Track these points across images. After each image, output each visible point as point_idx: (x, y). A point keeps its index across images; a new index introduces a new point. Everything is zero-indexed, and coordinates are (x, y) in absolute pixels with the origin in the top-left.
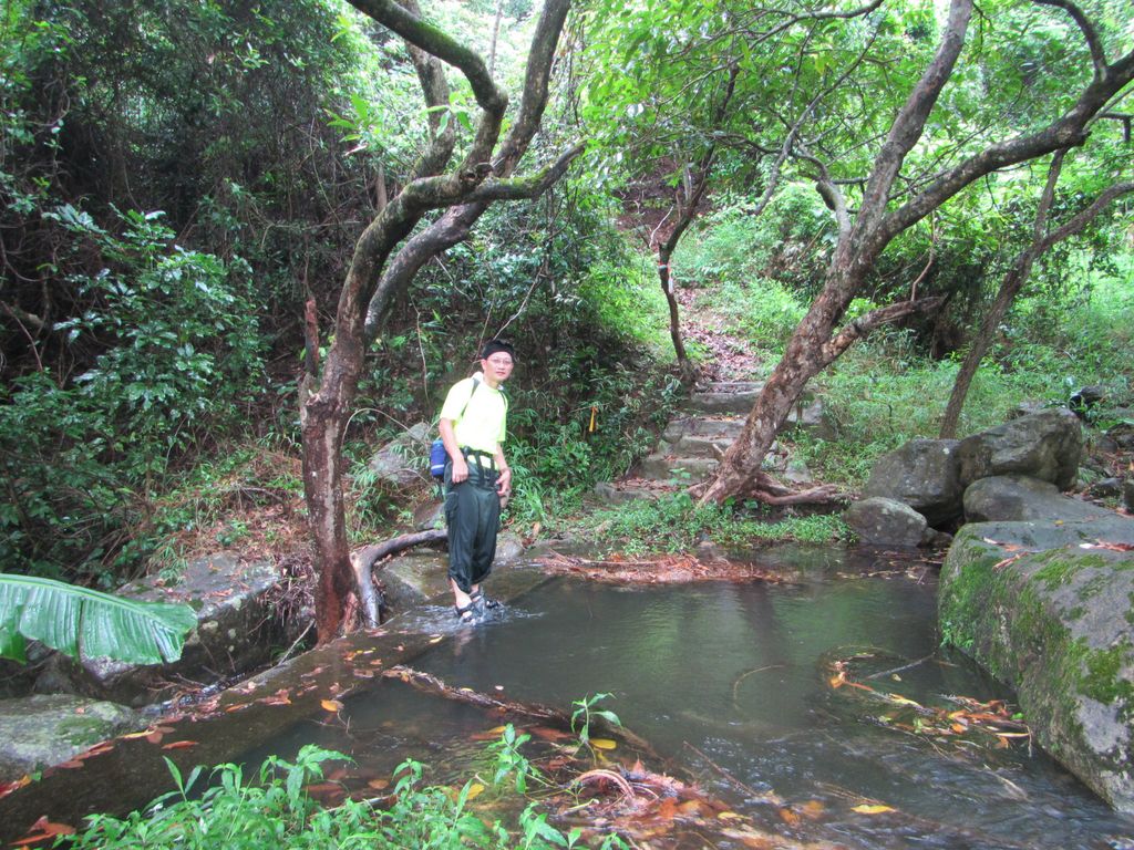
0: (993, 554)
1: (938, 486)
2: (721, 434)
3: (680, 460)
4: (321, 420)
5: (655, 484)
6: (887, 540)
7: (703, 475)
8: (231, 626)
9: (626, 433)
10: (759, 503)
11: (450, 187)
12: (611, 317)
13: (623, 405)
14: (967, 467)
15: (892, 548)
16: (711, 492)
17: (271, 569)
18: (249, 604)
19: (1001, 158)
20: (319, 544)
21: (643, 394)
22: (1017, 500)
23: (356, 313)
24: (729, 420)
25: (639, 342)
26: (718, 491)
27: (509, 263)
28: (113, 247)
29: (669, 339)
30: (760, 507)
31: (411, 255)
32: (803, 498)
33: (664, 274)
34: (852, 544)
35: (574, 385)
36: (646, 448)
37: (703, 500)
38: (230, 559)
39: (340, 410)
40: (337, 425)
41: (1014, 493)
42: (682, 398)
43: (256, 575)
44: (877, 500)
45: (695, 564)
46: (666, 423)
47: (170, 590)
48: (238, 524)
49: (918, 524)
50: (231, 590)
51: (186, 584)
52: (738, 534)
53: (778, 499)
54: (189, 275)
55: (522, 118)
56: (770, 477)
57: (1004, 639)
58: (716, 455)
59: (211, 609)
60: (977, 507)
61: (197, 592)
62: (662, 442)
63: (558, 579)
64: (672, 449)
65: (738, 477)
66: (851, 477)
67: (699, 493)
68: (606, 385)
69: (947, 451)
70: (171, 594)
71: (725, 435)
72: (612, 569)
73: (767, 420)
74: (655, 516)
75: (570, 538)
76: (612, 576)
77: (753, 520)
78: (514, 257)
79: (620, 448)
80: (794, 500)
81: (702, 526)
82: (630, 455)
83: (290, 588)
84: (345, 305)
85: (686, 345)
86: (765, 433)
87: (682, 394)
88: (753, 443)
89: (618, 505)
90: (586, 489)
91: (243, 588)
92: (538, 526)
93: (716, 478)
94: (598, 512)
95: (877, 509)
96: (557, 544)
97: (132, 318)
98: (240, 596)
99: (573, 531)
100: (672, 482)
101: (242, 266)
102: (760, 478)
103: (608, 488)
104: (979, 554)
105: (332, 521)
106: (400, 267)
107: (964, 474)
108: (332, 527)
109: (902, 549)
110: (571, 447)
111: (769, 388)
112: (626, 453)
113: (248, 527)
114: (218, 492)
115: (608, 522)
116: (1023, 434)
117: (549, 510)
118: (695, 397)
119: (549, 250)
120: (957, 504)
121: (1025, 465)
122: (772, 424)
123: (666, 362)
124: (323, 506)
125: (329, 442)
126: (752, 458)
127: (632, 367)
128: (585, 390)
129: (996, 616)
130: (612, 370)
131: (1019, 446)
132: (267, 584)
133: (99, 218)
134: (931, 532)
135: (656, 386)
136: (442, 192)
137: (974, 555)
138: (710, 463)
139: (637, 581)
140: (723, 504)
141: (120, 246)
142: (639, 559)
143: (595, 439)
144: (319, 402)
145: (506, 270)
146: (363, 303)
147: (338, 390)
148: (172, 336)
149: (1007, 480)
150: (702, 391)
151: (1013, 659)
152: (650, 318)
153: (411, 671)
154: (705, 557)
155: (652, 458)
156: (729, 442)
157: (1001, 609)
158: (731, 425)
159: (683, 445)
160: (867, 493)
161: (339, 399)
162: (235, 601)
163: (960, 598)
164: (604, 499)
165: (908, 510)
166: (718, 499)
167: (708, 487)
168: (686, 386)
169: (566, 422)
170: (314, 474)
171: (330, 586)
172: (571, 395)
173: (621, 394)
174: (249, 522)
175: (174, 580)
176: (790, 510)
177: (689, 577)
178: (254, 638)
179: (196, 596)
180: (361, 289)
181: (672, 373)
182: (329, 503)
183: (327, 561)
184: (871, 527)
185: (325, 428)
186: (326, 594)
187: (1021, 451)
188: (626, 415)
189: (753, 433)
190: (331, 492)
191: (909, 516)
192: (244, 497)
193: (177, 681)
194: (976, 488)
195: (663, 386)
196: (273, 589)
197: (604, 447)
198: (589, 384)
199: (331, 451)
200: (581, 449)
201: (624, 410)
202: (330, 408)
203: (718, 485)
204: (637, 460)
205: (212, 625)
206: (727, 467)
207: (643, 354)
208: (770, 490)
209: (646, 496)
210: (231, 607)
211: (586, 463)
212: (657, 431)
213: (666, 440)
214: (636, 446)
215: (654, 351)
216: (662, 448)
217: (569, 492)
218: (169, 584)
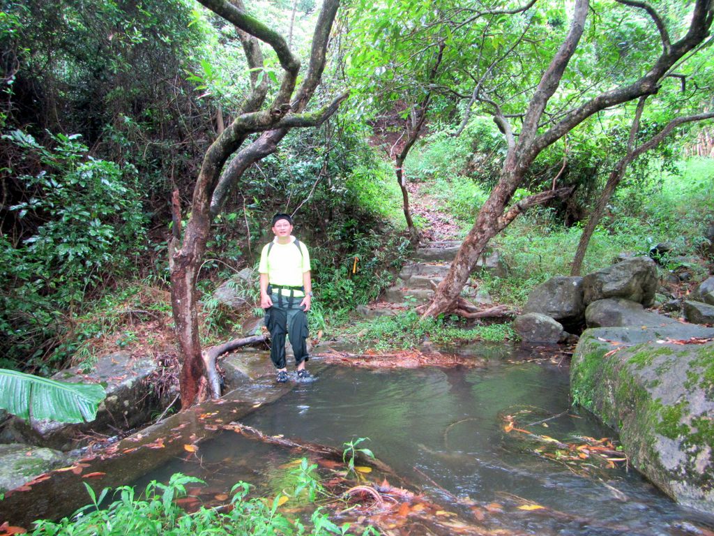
0: (602, 347)
1: (570, 305)
2: (436, 274)
3: (410, 290)
4: (183, 267)
5: (394, 305)
6: (539, 339)
7: (425, 300)
8: (126, 399)
9: (376, 274)
10: (459, 317)
11: (265, 120)
12: (366, 201)
13: (374, 256)
14: (587, 293)
15: (542, 344)
16: (429, 310)
17: (151, 362)
18: (137, 384)
19: (607, 102)
20: (182, 345)
21: (387, 249)
22: (618, 314)
23: (205, 199)
24: (440, 265)
25: (384, 217)
26: (434, 310)
27: (302, 167)
28: (48, 157)
29: (403, 214)
30: (460, 319)
31: (239, 162)
32: (487, 314)
33: (399, 174)
34: (517, 342)
35: (343, 244)
36: (389, 283)
37: (425, 315)
38: (125, 356)
39: (195, 260)
40: (193, 269)
41: (616, 310)
42: (411, 252)
43: (142, 366)
44: (532, 315)
45: (420, 356)
46: (401, 267)
47: (86, 376)
48: (130, 333)
49: (557, 329)
50: (126, 376)
51: (96, 372)
52: (446, 336)
53: (471, 314)
54: (97, 175)
55: (309, 75)
56: (466, 300)
57: (611, 400)
58: (433, 287)
59: (113, 388)
60: (594, 318)
61: (104, 377)
62: (399, 279)
63: (334, 366)
64: (405, 283)
65: (446, 301)
66: (516, 300)
67: (422, 311)
68: (363, 243)
69: (575, 283)
70: (86, 378)
71: (438, 274)
72: (368, 360)
73: (464, 265)
74: (394, 325)
75: (341, 340)
76: (368, 364)
77: (456, 328)
78: (305, 163)
79: (372, 283)
80: (481, 315)
81: (424, 332)
82: (379, 288)
83: (163, 374)
84: (198, 194)
85: (413, 218)
86: (463, 273)
87: (411, 249)
88: (455, 280)
89: (371, 319)
90: (351, 309)
91: (133, 374)
92: (321, 333)
93: (432, 302)
94: (359, 324)
95: (532, 320)
96: (333, 344)
97: (61, 204)
98: (131, 380)
99: (343, 336)
100: (405, 304)
101: (131, 169)
102: (460, 301)
103: (365, 309)
104: (595, 348)
105: (190, 331)
106: (233, 169)
107: (585, 297)
108: (190, 335)
109: (548, 345)
110: (342, 283)
111: (465, 245)
112: (376, 286)
113: (136, 335)
114: (117, 313)
115: (365, 330)
116: (622, 273)
117: (328, 322)
118: (419, 251)
119: (327, 159)
120: (581, 317)
121: (623, 292)
122: (467, 268)
123: (401, 229)
124: (184, 321)
125: (188, 281)
126: (455, 289)
127: (379, 232)
128: (350, 247)
129: (606, 386)
130: (367, 234)
131: (619, 280)
132: (149, 371)
133: (39, 138)
134: (565, 334)
135: (395, 244)
136: (259, 122)
137: (592, 348)
138: (429, 292)
139: (383, 367)
140: (437, 318)
141: (53, 156)
142: (385, 353)
143: (357, 277)
144: (181, 256)
145: (300, 171)
146: (209, 192)
147: (193, 248)
148: (87, 214)
149: (612, 301)
150: (424, 247)
151: (616, 412)
152: (390, 201)
153: (241, 425)
154: (426, 351)
155: (392, 289)
156: (440, 279)
157: (609, 381)
158: (442, 268)
159: (412, 281)
160: (526, 310)
161: (195, 253)
162: (128, 383)
163: (584, 375)
164: (363, 315)
165: (552, 321)
166: (435, 315)
167: (428, 307)
168: (413, 244)
169: (339, 267)
170: (179, 301)
171: (189, 372)
172: (342, 250)
173: (373, 249)
174: (137, 332)
175: (89, 369)
176: (479, 321)
177: (416, 364)
178: (140, 406)
179: (103, 380)
180: (208, 184)
181: (405, 236)
182: (188, 319)
183: (187, 356)
184: (528, 331)
185: (185, 272)
186: (187, 377)
187: (620, 283)
188: (376, 263)
189: (455, 273)
190: (189, 312)
191: (552, 325)
192: (134, 316)
193: (91, 434)
194: (593, 306)
195: (399, 244)
196: (152, 375)
197: (362, 284)
198: (353, 243)
199: (189, 287)
200: (348, 284)
201: (374, 259)
202: (189, 259)
203: (434, 306)
204: (383, 291)
205: (114, 398)
206: (440, 294)
207: (386, 224)
208: (466, 309)
209: (389, 313)
210: (125, 386)
211: (351, 293)
212: (396, 272)
213: (401, 278)
214: (382, 282)
215: (394, 222)
216: (399, 283)
217: (340, 311)
218: (85, 372)
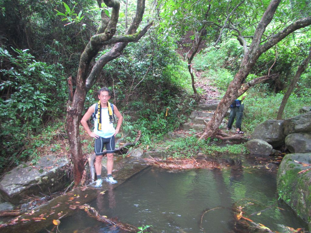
0: (296, 167)
1: (276, 135)
2: (207, 117)
3: (194, 125)
4: (72, 116)
5: (187, 132)
6: (259, 153)
7: (201, 130)
8: (52, 178)
9: (178, 116)
10: (218, 139)
12: (174, 80)
13: (177, 108)
14: (286, 129)
15: (261, 156)
16: (203, 136)
17: (66, 159)
18: (58, 171)
21: (184, 104)
22: (304, 142)
23: (82, 81)
24: (210, 112)
25: (183, 88)
26: (205, 135)
28: (14, 61)
29: (192, 87)
30: (219, 140)
31: (101, 62)
32: (232, 137)
33: (189, 67)
34: (248, 154)
35: (162, 101)
36: (184, 121)
37: (200, 138)
38: (54, 156)
39: (78, 112)
40: (77, 117)
41: (303, 139)
42: (196, 105)
43: (61, 161)
44: (256, 140)
45: (195, 162)
46: (190, 113)
48: (57, 146)
49: (269, 148)
50: (53, 166)
51: (39, 164)
52: (211, 150)
53: (224, 138)
54: (38, 69)
55: (136, 16)
56: (222, 131)
57: (303, 202)
58: (205, 124)
59: (45, 173)
60: (290, 143)
61: (42, 167)
62: (189, 119)
64: (192, 121)
65: (211, 131)
66: (248, 131)
67: (199, 136)
68: (172, 101)
69: (279, 124)
70: (34, 168)
71: (208, 117)
72: (168, 162)
73: (220, 114)
74: (184, 144)
75: (158, 151)
76: (167, 166)
77: (216, 145)
78: (141, 62)
79: (176, 121)
80: (229, 138)
81: (199, 147)
82: (179, 123)
83: (71, 166)
84: (78, 78)
85: (197, 89)
86: (220, 118)
87: (196, 104)
88: (216, 121)
89: (174, 139)
90: (165, 134)
91: (56, 165)
92: (148, 146)
93: (205, 131)
94: (168, 142)
95: (255, 143)
96: (154, 153)
98: (55, 168)
99: (159, 148)
100: (190, 133)
101: (60, 66)
102: (219, 131)
103: (171, 134)
104: (293, 167)
105: (77, 148)
106: (97, 66)
107: (285, 131)
108: (77, 150)
109: (264, 156)
110: (160, 121)
111: (221, 104)
112: (178, 123)
113: (61, 146)
114: (53, 135)
115: (170, 146)
116: (306, 119)
117: (152, 141)
118: (199, 105)
119: (152, 60)
120: (283, 141)
121: (306, 130)
122: (222, 115)
123: (191, 94)
124: (73, 143)
125: (75, 123)
126: (216, 126)
127: (180, 96)
128: (166, 103)
129: (300, 193)
130: (174, 97)
131: (304, 123)
132: (64, 164)
134: (274, 151)
135: (187, 102)
137: (290, 167)
138: (203, 126)
139: (175, 168)
140: (207, 139)
141: (16, 60)
142: (177, 159)
143: (168, 118)
144: (71, 110)
145: (139, 66)
146: (84, 78)
147: (77, 106)
149: (300, 134)
150: (202, 103)
151: (306, 211)
152: (187, 81)
153: (89, 207)
154: (199, 158)
155: (186, 124)
156: (209, 119)
157: (301, 190)
158: (210, 114)
159: (195, 120)
160: (253, 137)
161: (77, 109)
162: (54, 170)
163: (285, 183)
164: (171, 137)
165: (267, 144)
166: (205, 138)
167: (202, 134)
168: (197, 101)
169: (159, 113)
170: (70, 133)
171: (77, 168)
172: (162, 104)
173: (177, 104)
174: (61, 144)
175: (36, 163)
176: (228, 141)
177: (192, 167)
178: (60, 181)
179: (42, 168)
180: (83, 73)
181: (193, 98)
182: (75, 142)
183: (76, 161)
184: (254, 148)
185: (73, 118)
186: (76, 171)
187: (305, 125)
188: (178, 111)
189: (216, 118)
190: (76, 139)
191: (267, 146)
192: (60, 136)
193: (32, 196)
194: (289, 137)
195: (189, 102)
196: (66, 166)
197: (171, 121)
198: (167, 101)
199: (76, 126)
200: (163, 122)
201: (177, 109)
202: (75, 112)
203: (205, 133)
204: (181, 125)
205: (46, 178)
206: (208, 128)
207: (184, 92)
208: (222, 135)
209: (183, 136)
210: (52, 172)
211: (165, 126)
212: (188, 116)
213: (190, 118)
214: (181, 120)
215: (187, 91)
216: (189, 121)
217: (160, 135)
218: (34, 164)
